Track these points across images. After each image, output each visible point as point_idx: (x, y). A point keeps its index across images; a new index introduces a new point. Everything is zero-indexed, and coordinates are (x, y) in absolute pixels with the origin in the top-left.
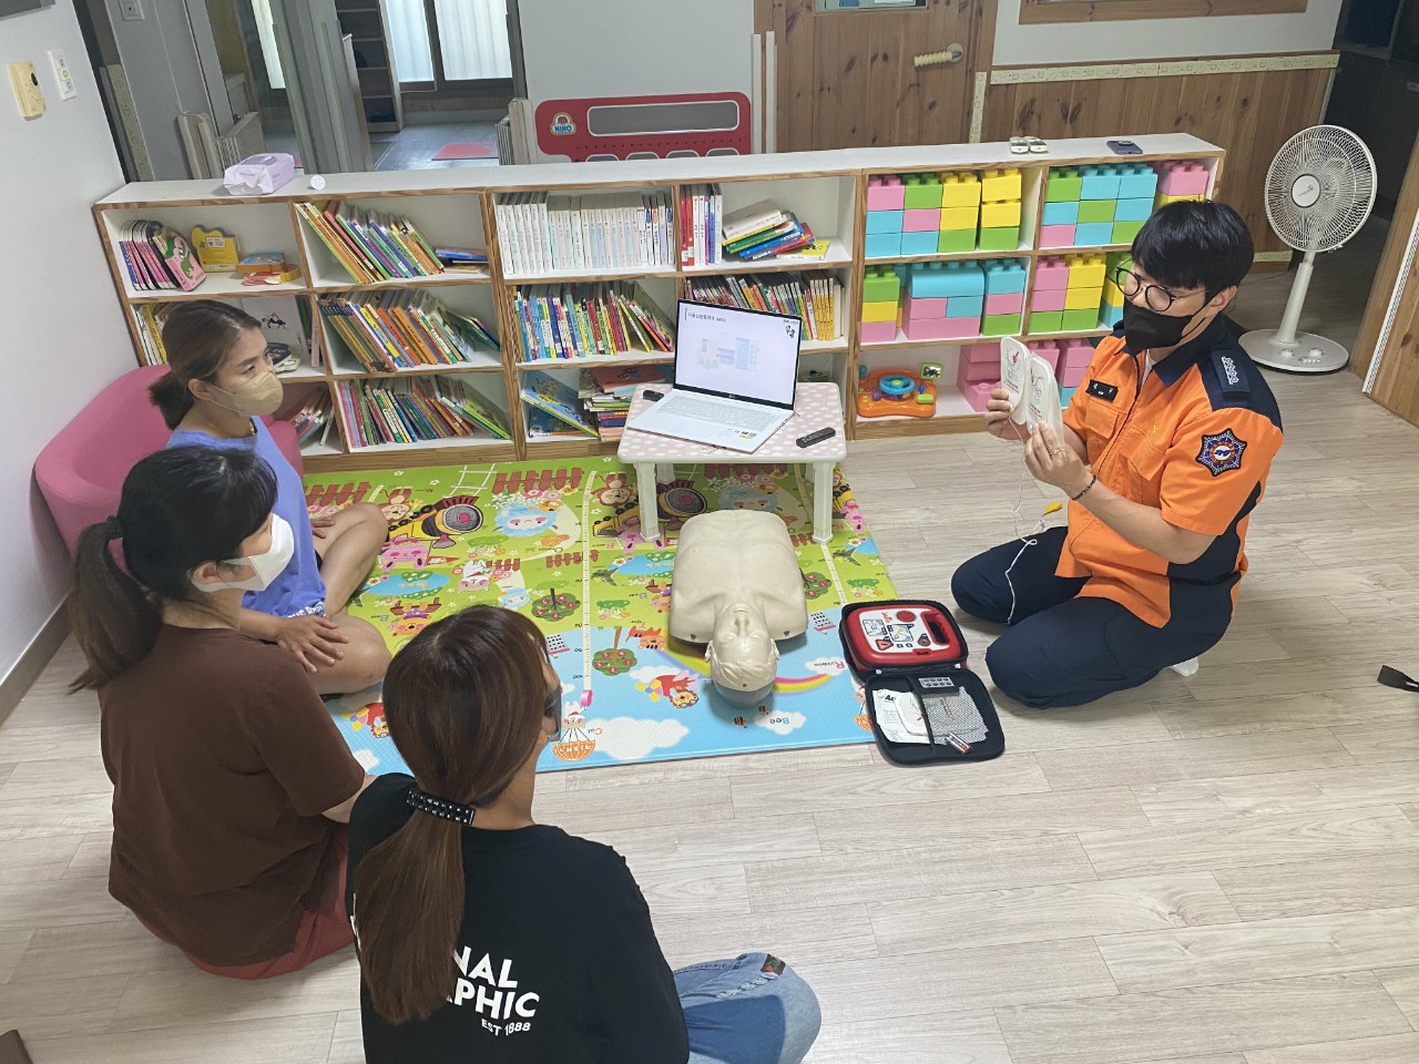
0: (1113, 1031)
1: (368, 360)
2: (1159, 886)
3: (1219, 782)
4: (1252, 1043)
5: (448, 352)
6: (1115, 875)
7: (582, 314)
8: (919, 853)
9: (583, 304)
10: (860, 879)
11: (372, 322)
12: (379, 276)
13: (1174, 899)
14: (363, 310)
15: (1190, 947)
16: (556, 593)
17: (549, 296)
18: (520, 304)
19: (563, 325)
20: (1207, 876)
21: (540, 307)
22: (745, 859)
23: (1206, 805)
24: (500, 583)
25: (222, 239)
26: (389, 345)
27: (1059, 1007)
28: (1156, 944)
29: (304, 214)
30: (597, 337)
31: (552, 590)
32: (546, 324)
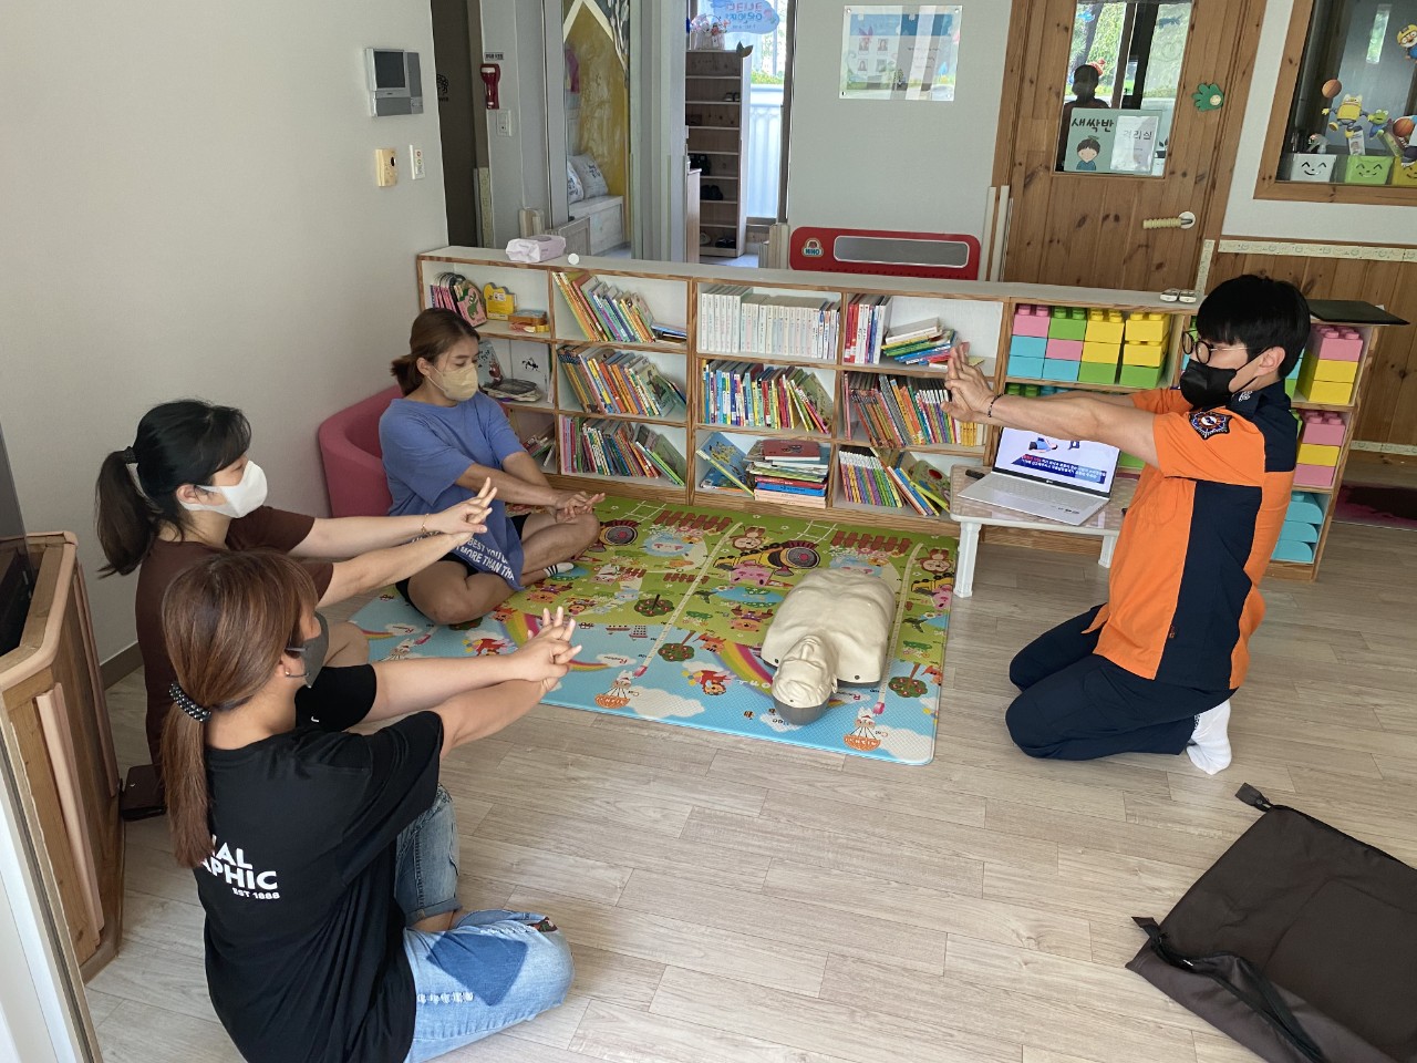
0: (919, 997)
1: (586, 402)
2: (1032, 917)
3: (1146, 862)
4: (1036, 1041)
5: (647, 406)
6: (997, 898)
7: (757, 389)
8: (838, 838)
9: (759, 383)
10: (778, 841)
11: (595, 373)
12: (605, 337)
13: (1040, 929)
14: (590, 363)
15: (1030, 965)
16: (660, 598)
17: (733, 371)
18: (708, 375)
19: (739, 397)
20: (1086, 923)
21: (724, 380)
22: (694, 803)
23: (1125, 875)
24: (622, 583)
25: (505, 296)
26: (604, 394)
27: (883, 968)
28: (1000, 953)
29: (558, 281)
30: (766, 412)
31: (658, 596)
32: (727, 395)
